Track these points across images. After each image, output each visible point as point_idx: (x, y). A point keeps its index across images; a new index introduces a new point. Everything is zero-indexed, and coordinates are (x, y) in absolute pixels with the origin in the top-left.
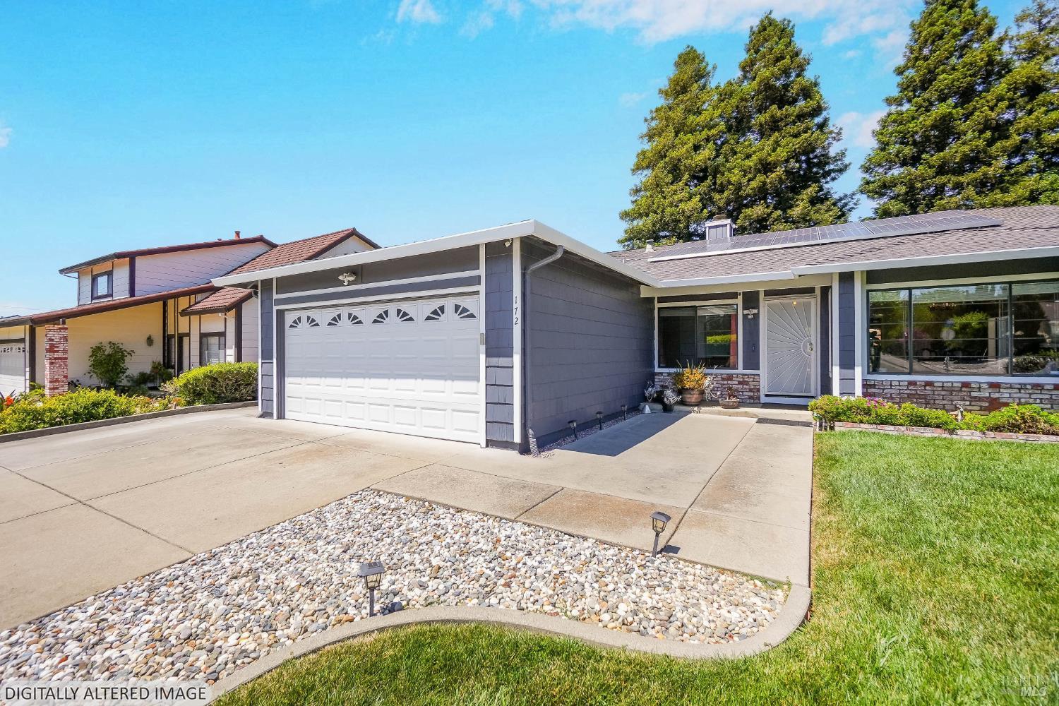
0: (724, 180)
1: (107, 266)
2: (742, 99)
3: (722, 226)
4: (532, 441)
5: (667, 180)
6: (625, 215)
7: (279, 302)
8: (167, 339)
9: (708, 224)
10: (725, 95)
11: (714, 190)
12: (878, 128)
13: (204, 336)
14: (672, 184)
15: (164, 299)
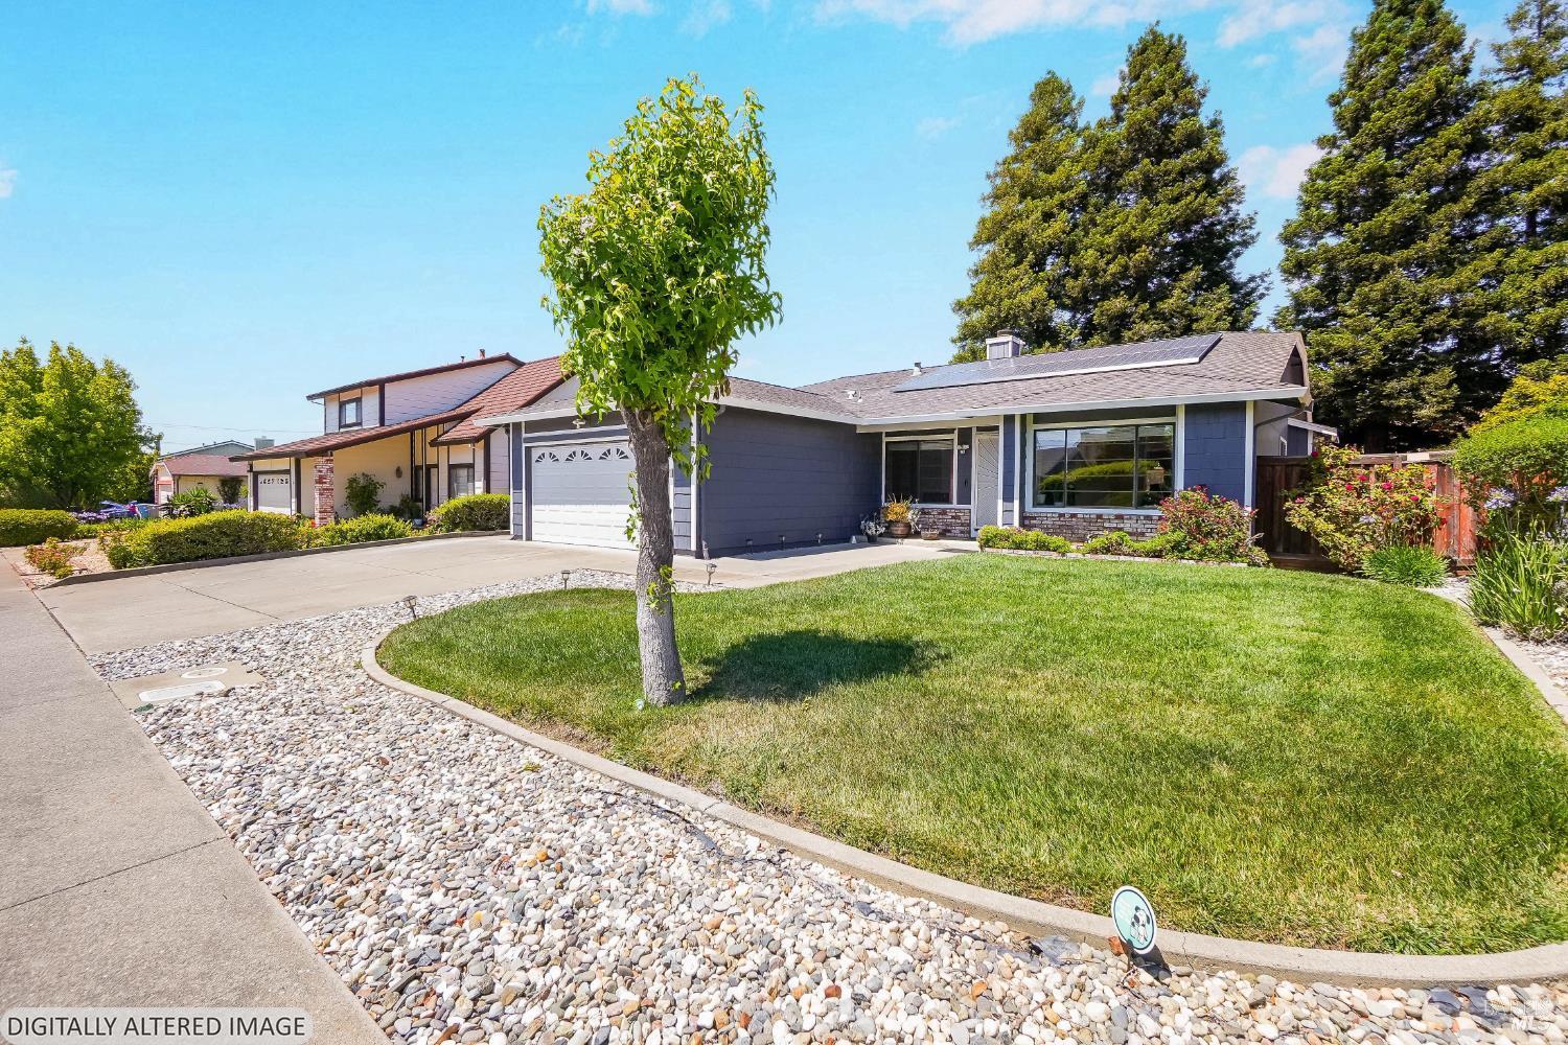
0: (1079, 261)
1: (356, 393)
2: (1107, 152)
3: (1004, 343)
4: (705, 550)
5: (1008, 261)
6: (959, 306)
7: (528, 440)
8: (415, 470)
9: (989, 341)
13: (452, 468)
14: (1015, 265)
15: (411, 430)
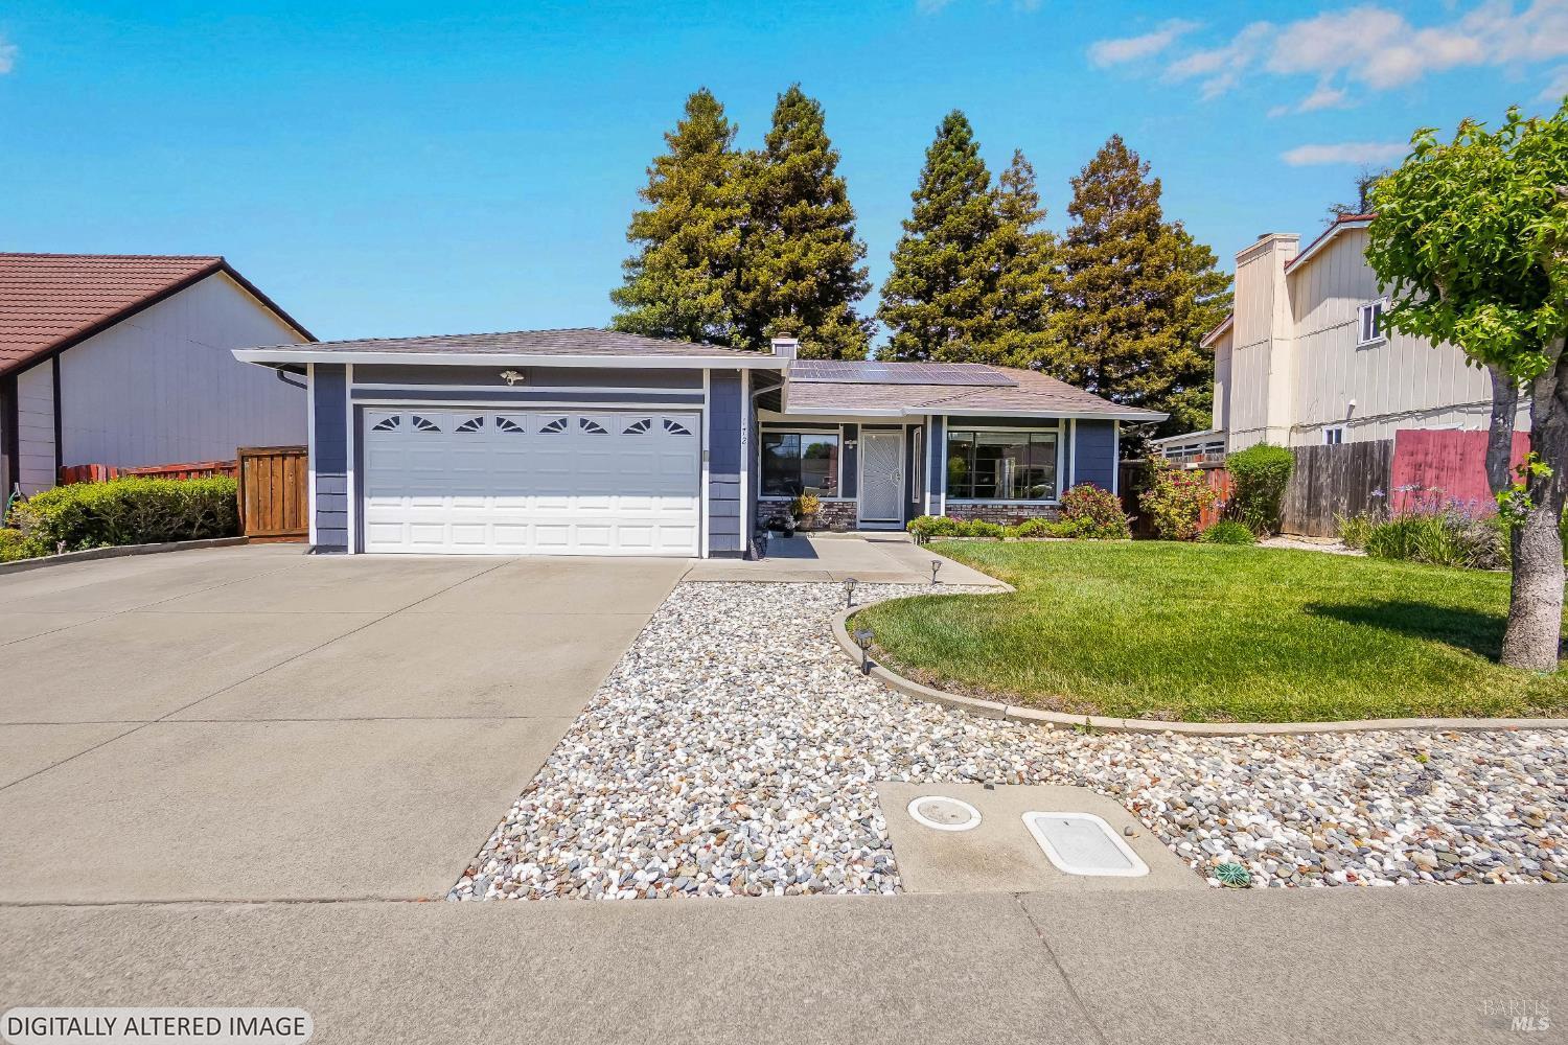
0: (751, 277)
2: (771, 183)
4: (753, 550)
5: (681, 262)
6: (618, 296)
7: (359, 394)
10: (750, 172)
11: (738, 287)
12: (896, 252)
14: (687, 267)
